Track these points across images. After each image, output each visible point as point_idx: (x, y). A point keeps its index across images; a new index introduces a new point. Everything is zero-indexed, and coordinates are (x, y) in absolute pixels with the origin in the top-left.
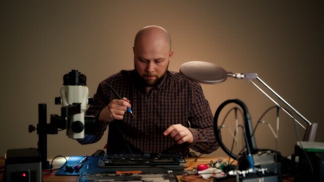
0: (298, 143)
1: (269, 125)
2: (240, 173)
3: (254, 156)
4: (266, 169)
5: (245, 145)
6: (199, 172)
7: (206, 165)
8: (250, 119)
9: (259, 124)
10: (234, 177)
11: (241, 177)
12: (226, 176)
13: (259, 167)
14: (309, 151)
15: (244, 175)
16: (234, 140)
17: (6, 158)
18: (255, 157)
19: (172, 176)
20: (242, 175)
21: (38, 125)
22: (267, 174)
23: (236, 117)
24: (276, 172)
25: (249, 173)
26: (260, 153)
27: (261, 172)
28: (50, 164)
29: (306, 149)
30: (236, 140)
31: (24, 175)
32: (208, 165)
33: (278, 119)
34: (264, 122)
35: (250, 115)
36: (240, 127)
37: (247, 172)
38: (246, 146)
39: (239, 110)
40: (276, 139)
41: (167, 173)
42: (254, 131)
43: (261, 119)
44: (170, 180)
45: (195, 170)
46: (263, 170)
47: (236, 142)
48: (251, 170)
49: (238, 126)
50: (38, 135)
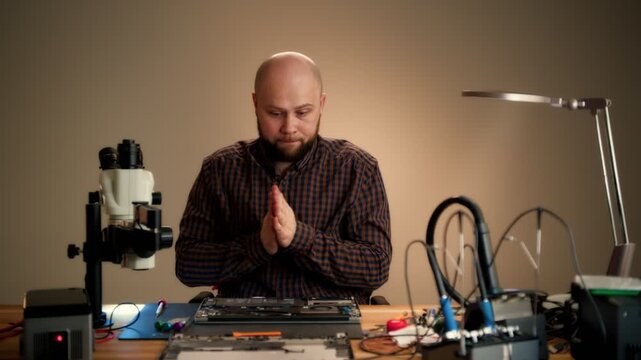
0: (578, 279)
1: (523, 245)
2: (468, 335)
3: (494, 303)
4: (517, 328)
5: (477, 283)
6: (391, 333)
7: (403, 320)
8: (488, 232)
9: (504, 242)
10: (456, 342)
11: (469, 343)
12: (440, 340)
13: (503, 323)
14: (597, 293)
15: (476, 340)
16: (456, 273)
17: (24, 306)
18: (497, 305)
19: (344, 342)
20: (471, 339)
21: (85, 245)
22: (517, 338)
23: (461, 229)
24: (535, 333)
25: (484, 335)
26: (505, 297)
27: (507, 334)
28: (108, 317)
29: (591, 290)
30: (460, 272)
31: (60, 338)
32: (408, 321)
33: (539, 233)
34: (512, 238)
35: (486, 225)
36: (467, 248)
37: (481, 333)
38: (479, 285)
39: (467, 215)
40: (536, 271)
41: (334, 336)
42: (494, 256)
43: (506, 233)
44: (337, 349)
45: (382, 330)
46: (511, 330)
47: (461, 277)
48: (488, 330)
49: (465, 246)
50: (85, 264)
